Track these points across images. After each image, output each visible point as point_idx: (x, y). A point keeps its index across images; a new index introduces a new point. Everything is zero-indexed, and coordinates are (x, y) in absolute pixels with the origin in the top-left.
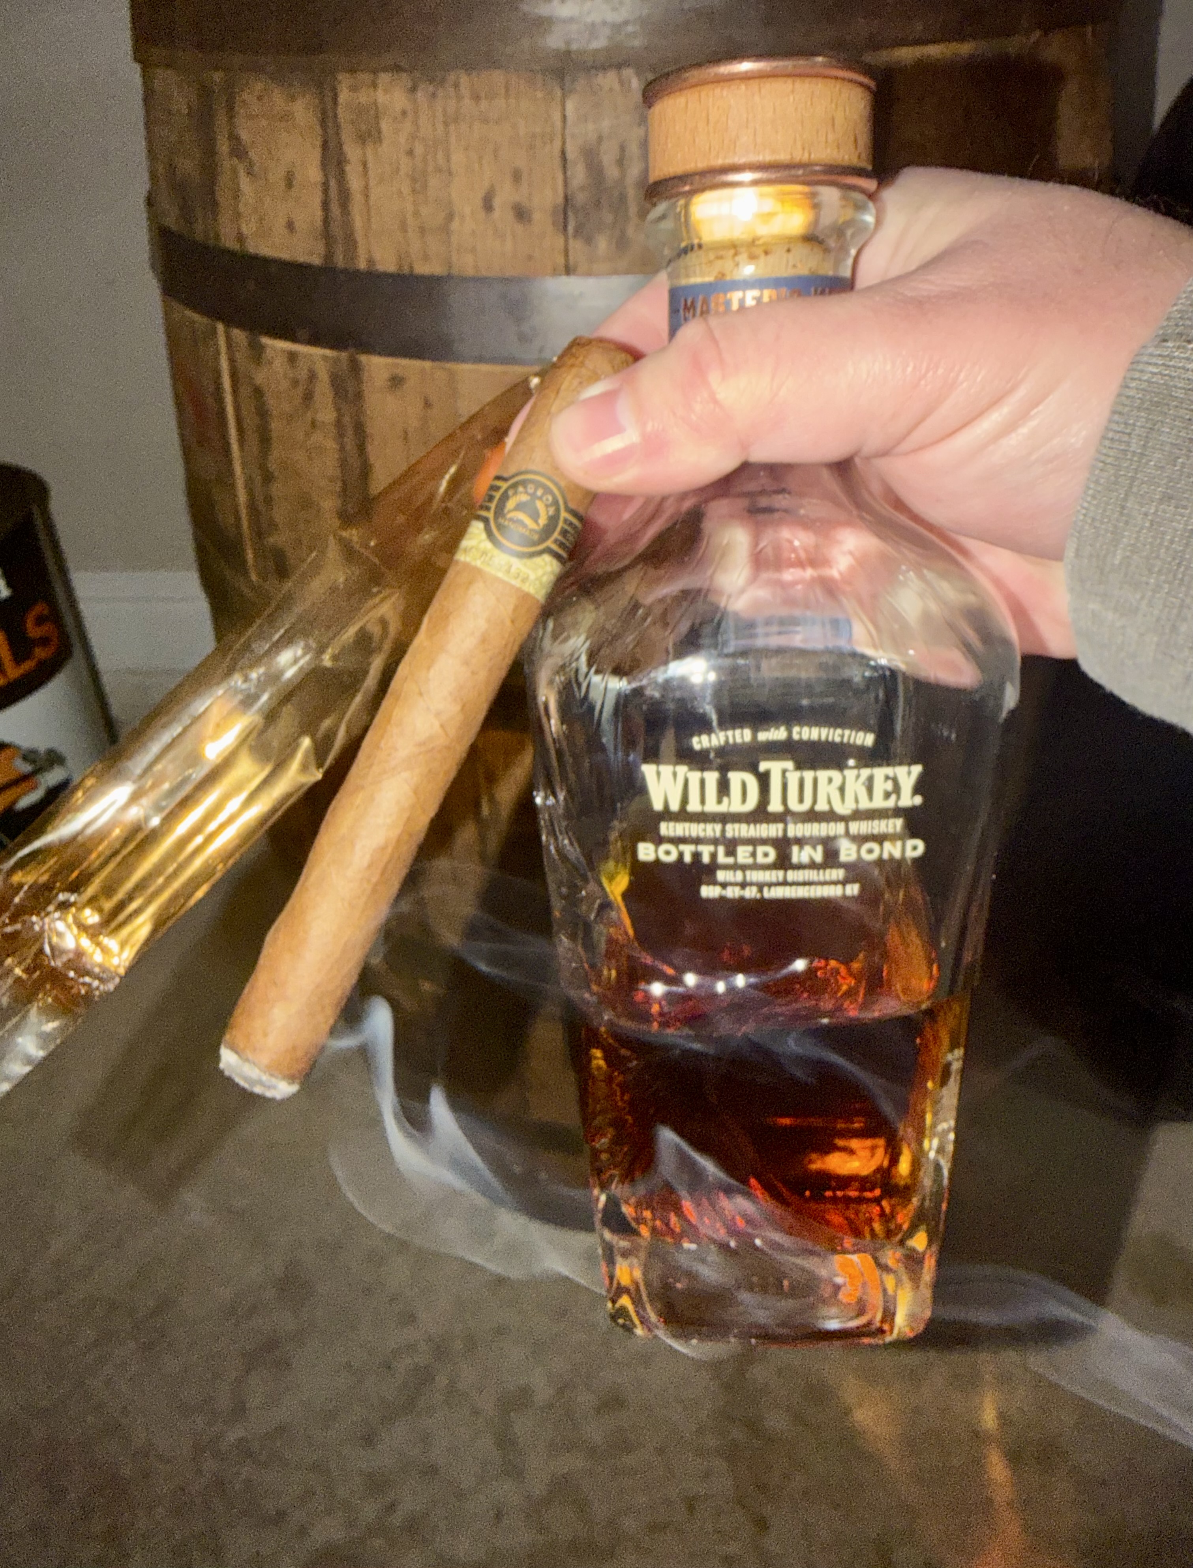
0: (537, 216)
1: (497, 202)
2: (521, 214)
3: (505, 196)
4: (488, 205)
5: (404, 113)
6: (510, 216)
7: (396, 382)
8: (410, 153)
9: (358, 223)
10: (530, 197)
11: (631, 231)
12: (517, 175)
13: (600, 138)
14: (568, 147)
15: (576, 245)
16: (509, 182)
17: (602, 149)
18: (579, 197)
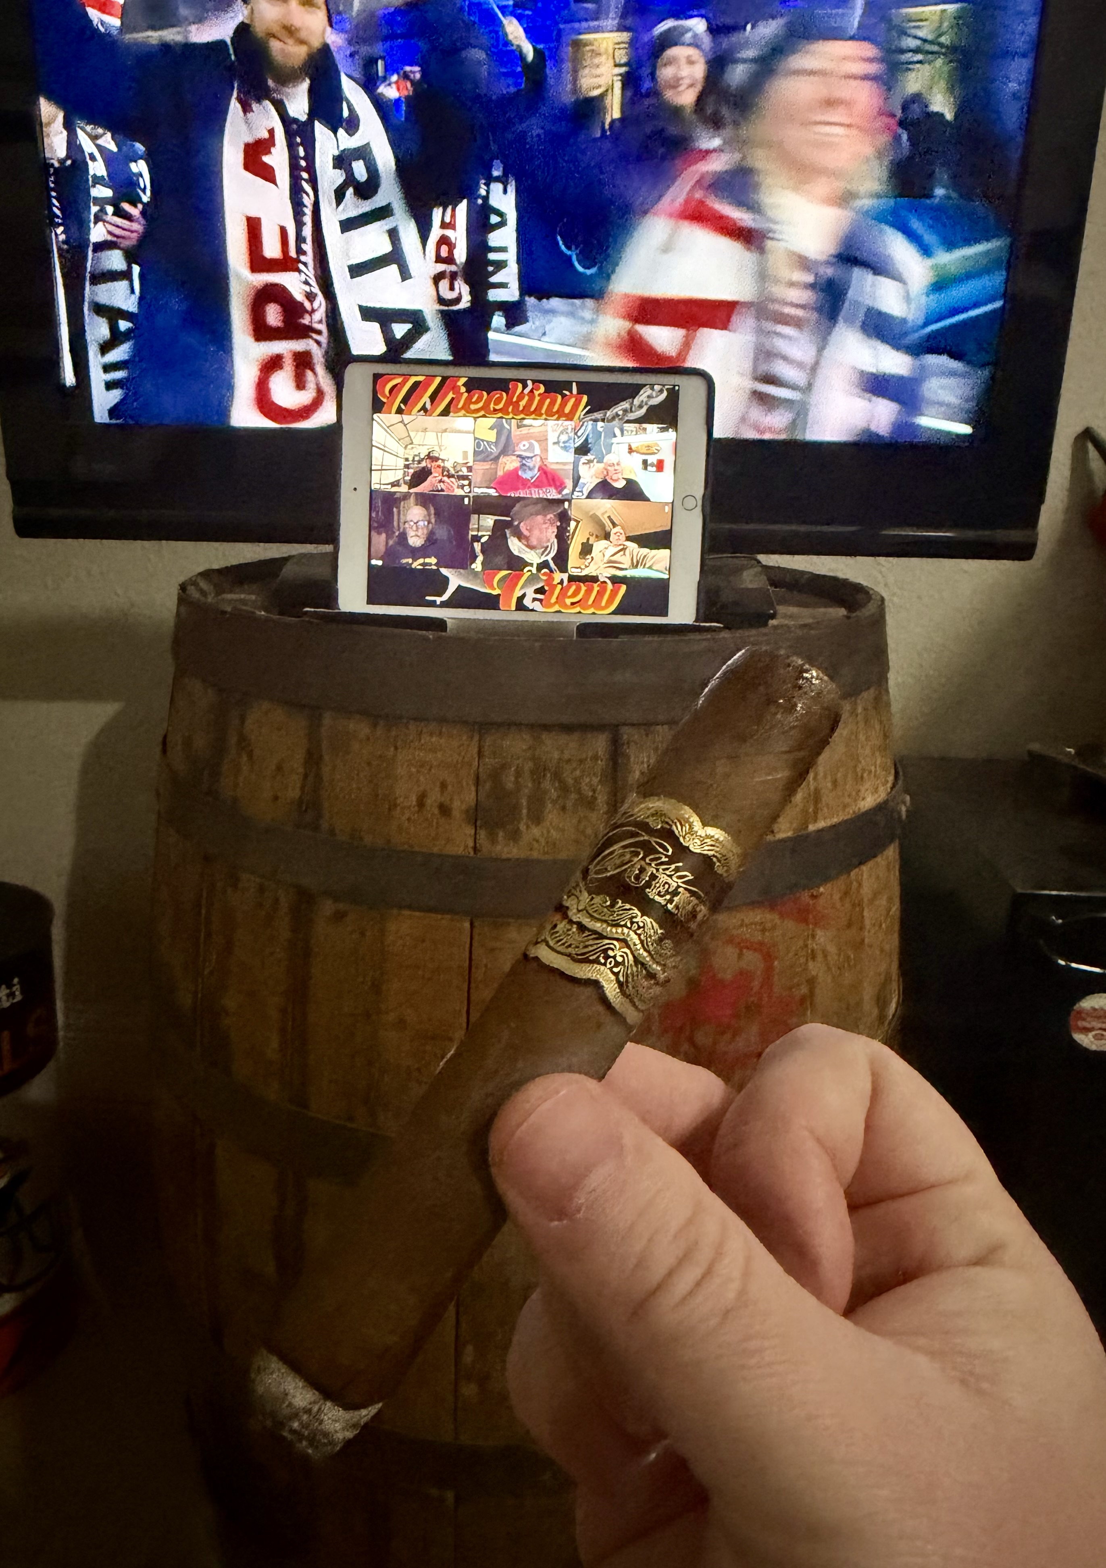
0: (456, 813)
1: (429, 801)
2: (445, 810)
3: (434, 798)
4: (421, 804)
5: (368, 739)
6: (436, 811)
7: (339, 917)
8: (369, 764)
9: (325, 803)
10: (451, 800)
11: (522, 827)
12: (443, 786)
13: (504, 767)
14: (481, 770)
15: (482, 834)
16: (437, 789)
17: (504, 772)
18: (487, 803)
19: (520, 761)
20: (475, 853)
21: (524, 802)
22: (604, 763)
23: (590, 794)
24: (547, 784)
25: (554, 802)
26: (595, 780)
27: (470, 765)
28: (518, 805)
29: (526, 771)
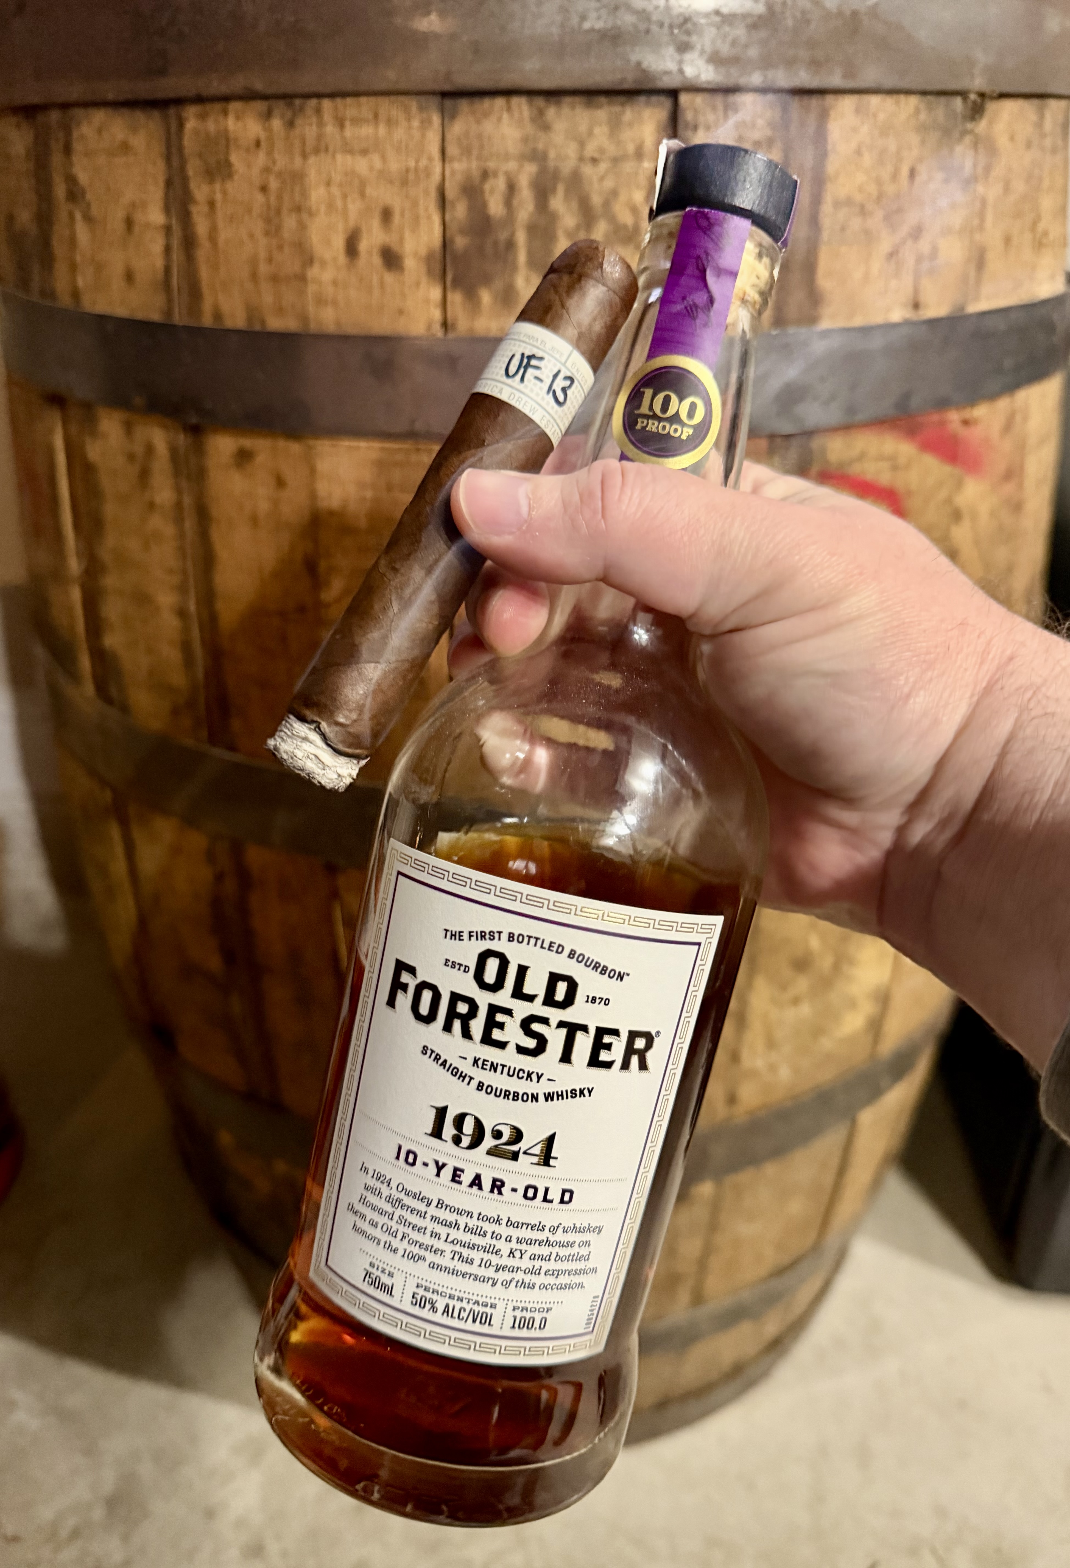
0: (410, 263)
1: (363, 246)
2: (391, 259)
3: (372, 238)
4: (352, 251)
5: (258, 144)
6: (377, 260)
7: (244, 457)
8: (264, 189)
9: (204, 273)
10: (401, 240)
12: (386, 215)
13: (485, 175)
14: (447, 184)
15: (456, 298)
16: (376, 223)
17: (487, 187)
18: (460, 242)
19: (513, 165)
20: (446, 332)
21: (521, 238)
24: (557, 203)
27: (428, 173)
28: (510, 245)
29: (524, 182)
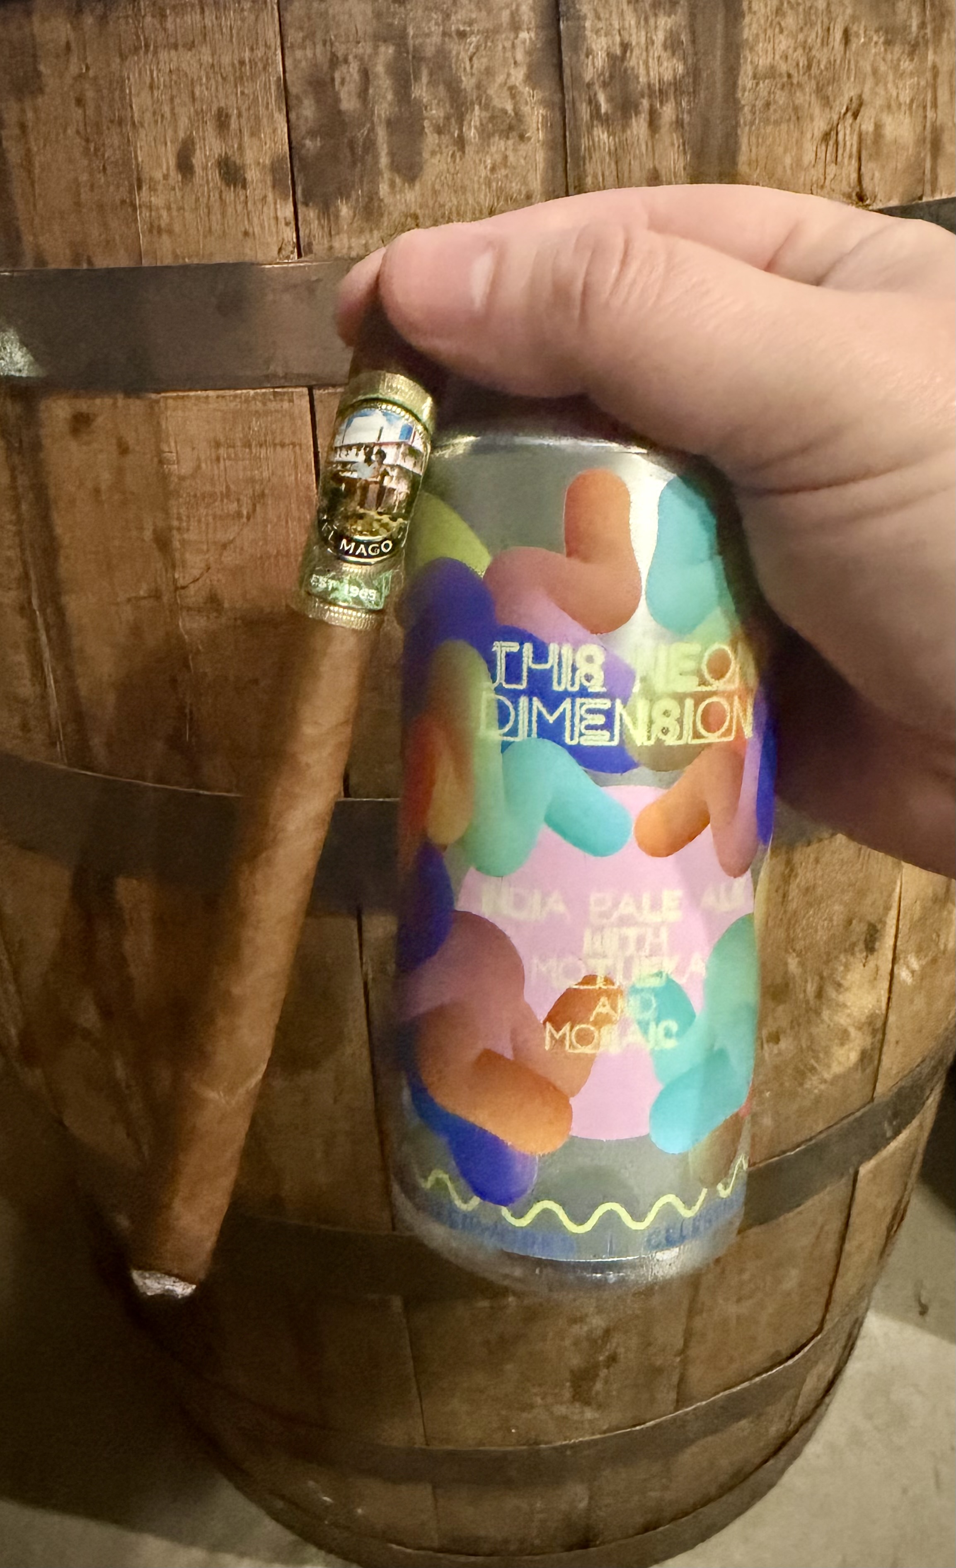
0: (252, 175)
1: (197, 160)
2: (231, 172)
3: (208, 150)
4: (185, 165)
5: (70, 47)
6: (215, 176)
7: (81, 421)
8: (80, 102)
10: (241, 147)
11: (384, 189)
12: (222, 119)
13: (334, 62)
15: (310, 214)
16: (210, 129)
17: (337, 76)
18: (311, 145)
19: (365, 48)
20: (300, 255)
21: (381, 134)
22: (533, 35)
23: (509, 107)
24: (421, 91)
25: (439, 131)
26: (518, 76)
27: (267, 67)
28: (370, 145)
29: (380, 69)
